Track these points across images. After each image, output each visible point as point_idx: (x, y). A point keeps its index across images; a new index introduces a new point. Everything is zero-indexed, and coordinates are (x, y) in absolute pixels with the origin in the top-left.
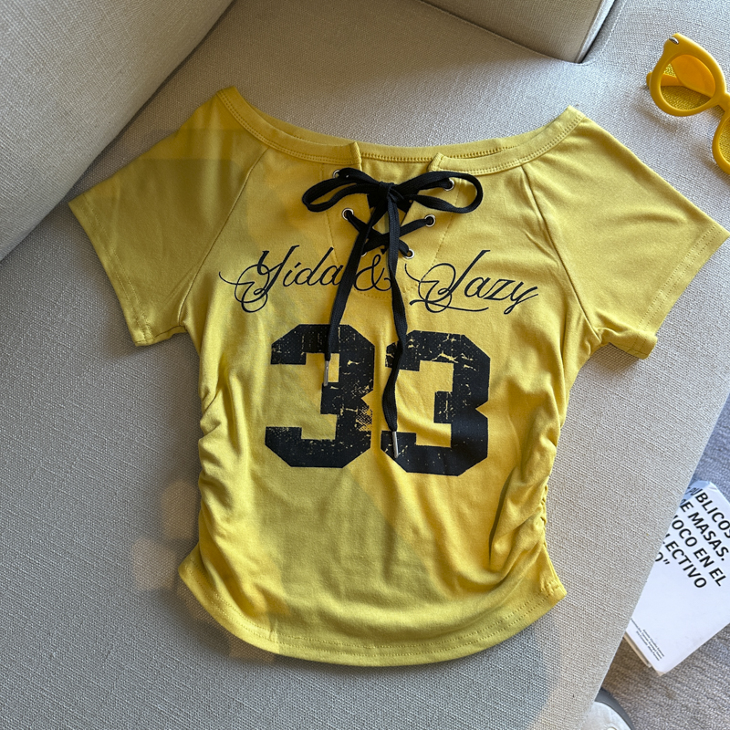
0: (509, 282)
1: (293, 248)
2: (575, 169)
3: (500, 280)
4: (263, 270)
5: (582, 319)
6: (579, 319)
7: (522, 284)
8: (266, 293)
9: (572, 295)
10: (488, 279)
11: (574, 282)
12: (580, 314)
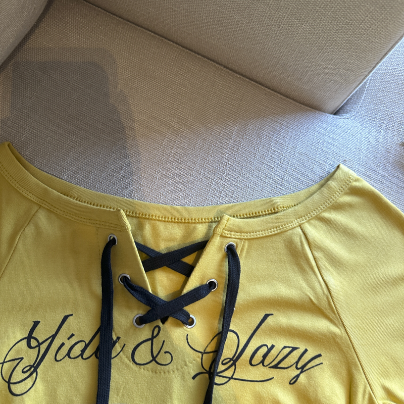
0: (294, 349)
1: (66, 318)
2: (350, 229)
3: (285, 347)
4: (34, 343)
5: (367, 392)
6: (365, 391)
7: (306, 350)
8: (35, 370)
9: (356, 365)
10: (273, 346)
11: (357, 351)
12: (365, 387)
